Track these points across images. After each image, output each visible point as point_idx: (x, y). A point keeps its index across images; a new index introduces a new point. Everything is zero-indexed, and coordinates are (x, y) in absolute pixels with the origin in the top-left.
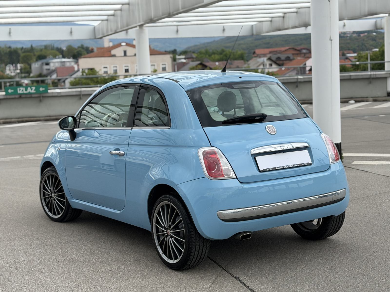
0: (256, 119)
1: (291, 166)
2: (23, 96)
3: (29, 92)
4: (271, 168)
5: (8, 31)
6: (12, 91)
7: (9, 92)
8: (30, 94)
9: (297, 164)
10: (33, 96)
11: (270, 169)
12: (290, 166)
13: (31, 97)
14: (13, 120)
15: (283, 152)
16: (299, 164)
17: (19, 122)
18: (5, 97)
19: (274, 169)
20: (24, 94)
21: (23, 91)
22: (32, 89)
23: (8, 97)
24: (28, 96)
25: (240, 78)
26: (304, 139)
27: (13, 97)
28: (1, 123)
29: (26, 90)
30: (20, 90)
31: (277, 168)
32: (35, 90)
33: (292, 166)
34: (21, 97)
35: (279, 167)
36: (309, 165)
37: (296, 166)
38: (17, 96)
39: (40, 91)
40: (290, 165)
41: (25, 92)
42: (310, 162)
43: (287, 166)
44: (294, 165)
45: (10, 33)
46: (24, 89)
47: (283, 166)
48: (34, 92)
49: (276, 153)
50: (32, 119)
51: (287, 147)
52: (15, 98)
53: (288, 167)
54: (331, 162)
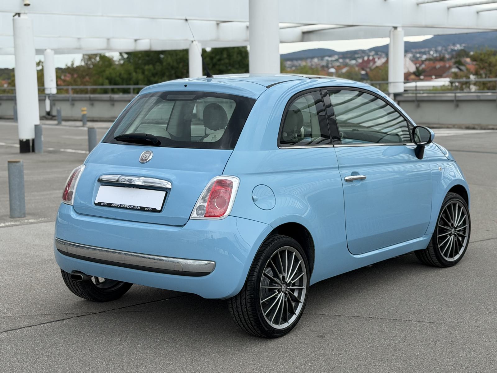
1: (130, 207)
9: (139, 207)
11: (105, 204)
12: (128, 206)
15: (134, 188)
16: (141, 207)
19: (109, 205)
25: (186, 86)
31: (113, 205)
33: (132, 207)
35: (115, 204)
36: (154, 210)
37: (137, 208)
42: (159, 208)
44: (134, 206)
47: (121, 205)
49: (124, 187)
53: (126, 207)
54: (192, 216)
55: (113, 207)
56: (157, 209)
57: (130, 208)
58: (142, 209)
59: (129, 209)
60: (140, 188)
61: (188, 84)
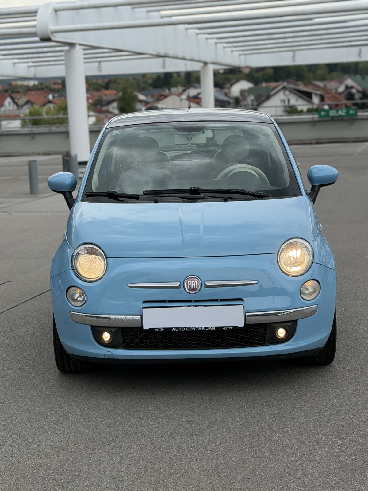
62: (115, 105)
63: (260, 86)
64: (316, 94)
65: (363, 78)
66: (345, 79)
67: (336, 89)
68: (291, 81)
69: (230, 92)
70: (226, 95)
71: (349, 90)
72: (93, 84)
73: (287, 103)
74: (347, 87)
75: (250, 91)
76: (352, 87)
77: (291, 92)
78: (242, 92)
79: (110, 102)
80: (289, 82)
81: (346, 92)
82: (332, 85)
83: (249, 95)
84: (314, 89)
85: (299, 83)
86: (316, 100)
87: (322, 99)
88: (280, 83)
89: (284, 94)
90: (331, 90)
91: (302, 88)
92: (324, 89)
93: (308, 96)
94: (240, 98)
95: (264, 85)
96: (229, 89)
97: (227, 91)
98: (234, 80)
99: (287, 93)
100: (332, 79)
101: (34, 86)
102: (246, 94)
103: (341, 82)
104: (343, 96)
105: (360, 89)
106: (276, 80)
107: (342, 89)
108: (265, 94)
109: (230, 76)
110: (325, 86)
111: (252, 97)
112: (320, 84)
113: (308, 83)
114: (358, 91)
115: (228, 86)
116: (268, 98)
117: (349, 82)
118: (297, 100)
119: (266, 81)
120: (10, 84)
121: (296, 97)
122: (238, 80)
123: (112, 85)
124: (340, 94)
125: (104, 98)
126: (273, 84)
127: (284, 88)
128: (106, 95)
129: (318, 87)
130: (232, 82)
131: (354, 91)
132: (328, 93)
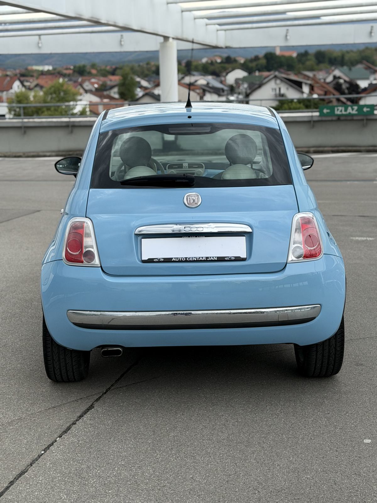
0: (176, 181)
1: (201, 259)
2: (342, 118)
3: (350, 113)
4: (162, 258)
5: (369, 30)
6: (328, 111)
7: (324, 113)
8: (350, 115)
9: (215, 257)
10: (355, 118)
11: (160, 260)
12: (199, 259)
13: (352, 120)
14: (326, 149)
15: (196, 237)
16: (218, 257)
17: (333, 152)
18: (320, 119)
19: (168, 260)
20: (342, 115)
21: (341, 111)
22: (353, 109)
23: (324, 119)
24: (349, 118)
25: (190, 117)
26: (246, 220)
27: (330, 118)
28: (312, 151)
29: (346, 110)
30: (338, 110)
32: (357, 111)
33: (204, 259)
34: (339, 119)
35: (177, 258)
36: (238, 259)
37: (212, 259)
38: (334, 118)
39: (364, 112)
40: (200, 257)
41: (344, 113)
42: (244, 255)
43: (195, 258)
44: (207, 258)
45: (371, 33)
46: (343, 109)
47: (186, 258)
48: (356, 113)
49: (181, 237)
50: (350, 148)
51: (196, 229)
52: (332, 121)
53: (195, 260)
54: (290, 259)
55: (174, 261)
56: (242, 257)
57: (203, 261)
58: (221, 259)
59: (201, 261)
60: (206, 236)
61: (192, 115)
62: (116, 90)
63: (253, 74)
64: (306, 84)
65: (350, 69)
66: (333, 71)
67: (325, 80)
68: (282, 70)
69: (225, 80)
70: (221, 82)
71: (336, 80)
72: (101, 70)
73: (278, 92)
74: (335, 77)
75: (244, 79)
76: (339, 78)
77: (282, 81)
78: (237, 80)
79: (112, 87)
80: (280, 72)
81: (334, 82)
82: (321, 75)
83: (243, 84)
84: (304, 78)
85: (289, 72)
86: (306, 89)
87: (312, 88)
88: (272, 72)
89: (276, 83)
90: (320, 79)
91: (293, 77)
92: (314, 79)
93: (298, 85)
94: (234, 85)
95: (257, 73)
96: (225, 77)
97: (223, 79)
98: (230, 69)
99: (278, 81)
100: (321, 70)
101: (48, 71)
102: (240, 82)
103: (329, 73)
104: (331, 85)
105: (347, 79)
106: (269, 70)
107: (330, 79)
108: (258, 82)
109: (227, 65)
110: (314, 75)
111: (246, 86)
112: (310, 74)
113: (298, 73)
114: (345, 81)
115: (224, 74)
116: (260, 86)
117: (337, 73)
118: (287, 89)
119: (260, 70)
120: (26, 69)
121: (287, 86)
122: (233, 69)
123: (118, 71)
124: (328, 83)
125: (109, 83)
126: (265, 74)
127: (276, 77)
128: (111, 80)
129: (308, 78)
130: (228, 71)
131: (341, 81)
132: (317, 83)
